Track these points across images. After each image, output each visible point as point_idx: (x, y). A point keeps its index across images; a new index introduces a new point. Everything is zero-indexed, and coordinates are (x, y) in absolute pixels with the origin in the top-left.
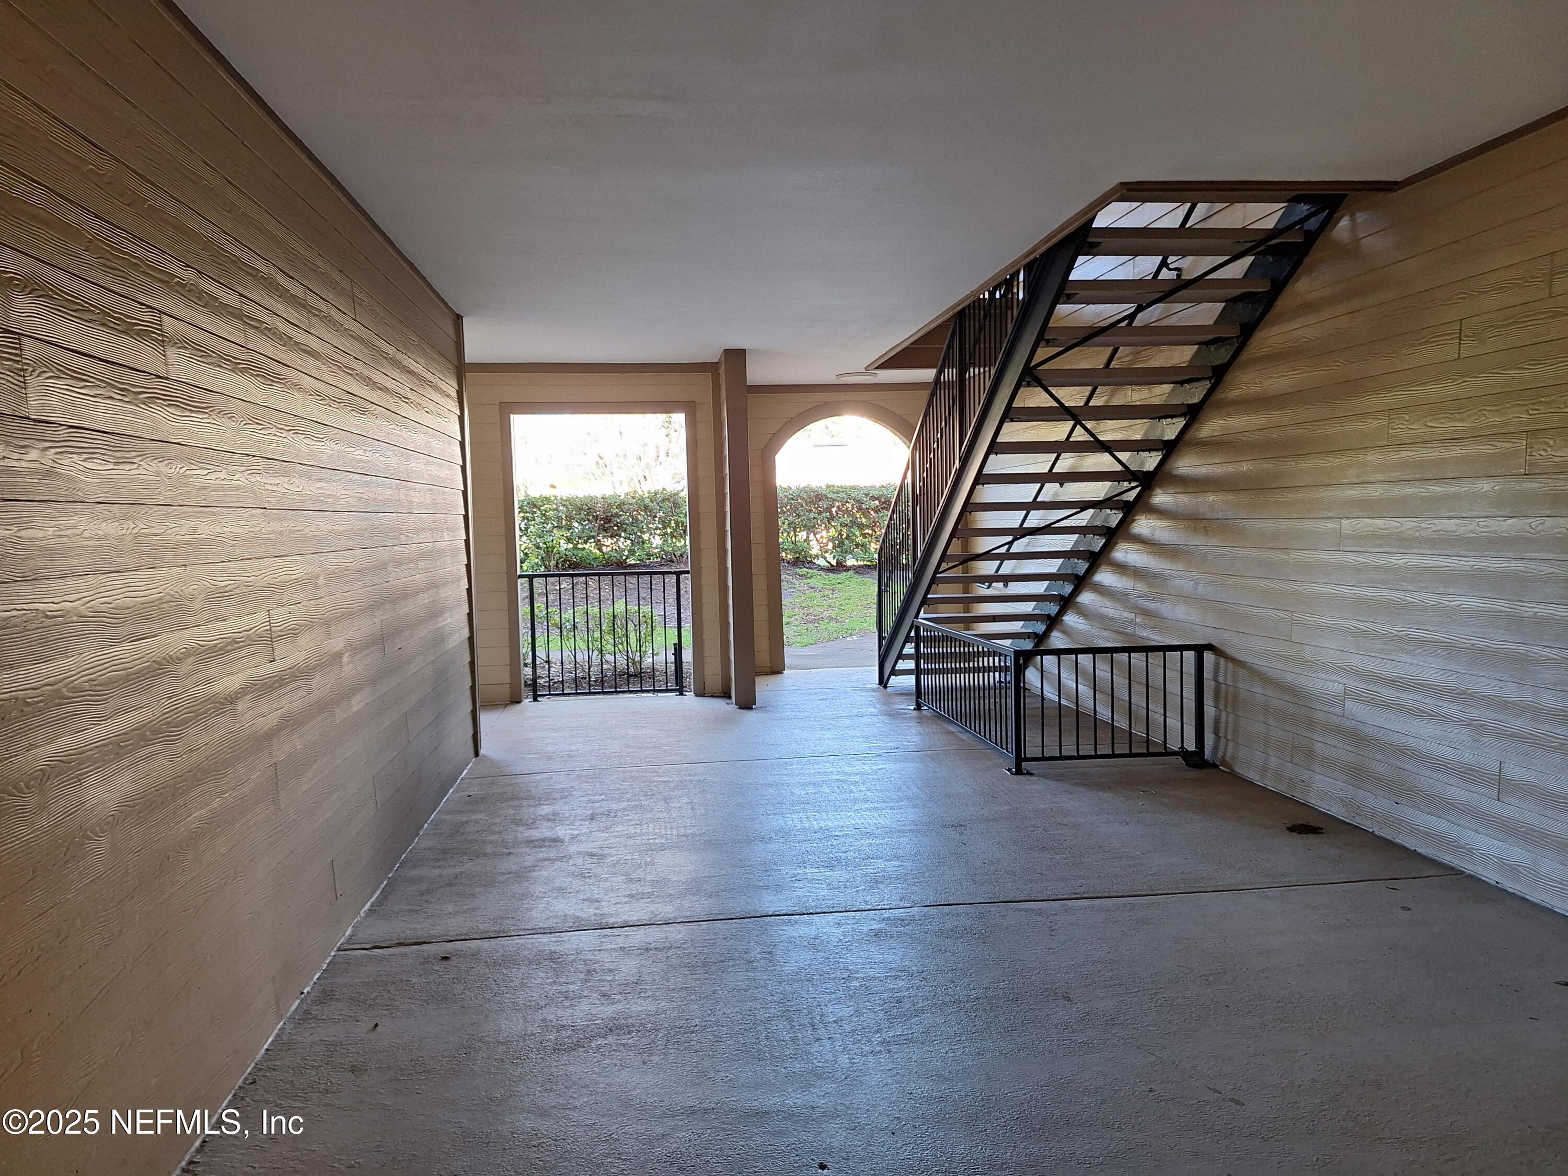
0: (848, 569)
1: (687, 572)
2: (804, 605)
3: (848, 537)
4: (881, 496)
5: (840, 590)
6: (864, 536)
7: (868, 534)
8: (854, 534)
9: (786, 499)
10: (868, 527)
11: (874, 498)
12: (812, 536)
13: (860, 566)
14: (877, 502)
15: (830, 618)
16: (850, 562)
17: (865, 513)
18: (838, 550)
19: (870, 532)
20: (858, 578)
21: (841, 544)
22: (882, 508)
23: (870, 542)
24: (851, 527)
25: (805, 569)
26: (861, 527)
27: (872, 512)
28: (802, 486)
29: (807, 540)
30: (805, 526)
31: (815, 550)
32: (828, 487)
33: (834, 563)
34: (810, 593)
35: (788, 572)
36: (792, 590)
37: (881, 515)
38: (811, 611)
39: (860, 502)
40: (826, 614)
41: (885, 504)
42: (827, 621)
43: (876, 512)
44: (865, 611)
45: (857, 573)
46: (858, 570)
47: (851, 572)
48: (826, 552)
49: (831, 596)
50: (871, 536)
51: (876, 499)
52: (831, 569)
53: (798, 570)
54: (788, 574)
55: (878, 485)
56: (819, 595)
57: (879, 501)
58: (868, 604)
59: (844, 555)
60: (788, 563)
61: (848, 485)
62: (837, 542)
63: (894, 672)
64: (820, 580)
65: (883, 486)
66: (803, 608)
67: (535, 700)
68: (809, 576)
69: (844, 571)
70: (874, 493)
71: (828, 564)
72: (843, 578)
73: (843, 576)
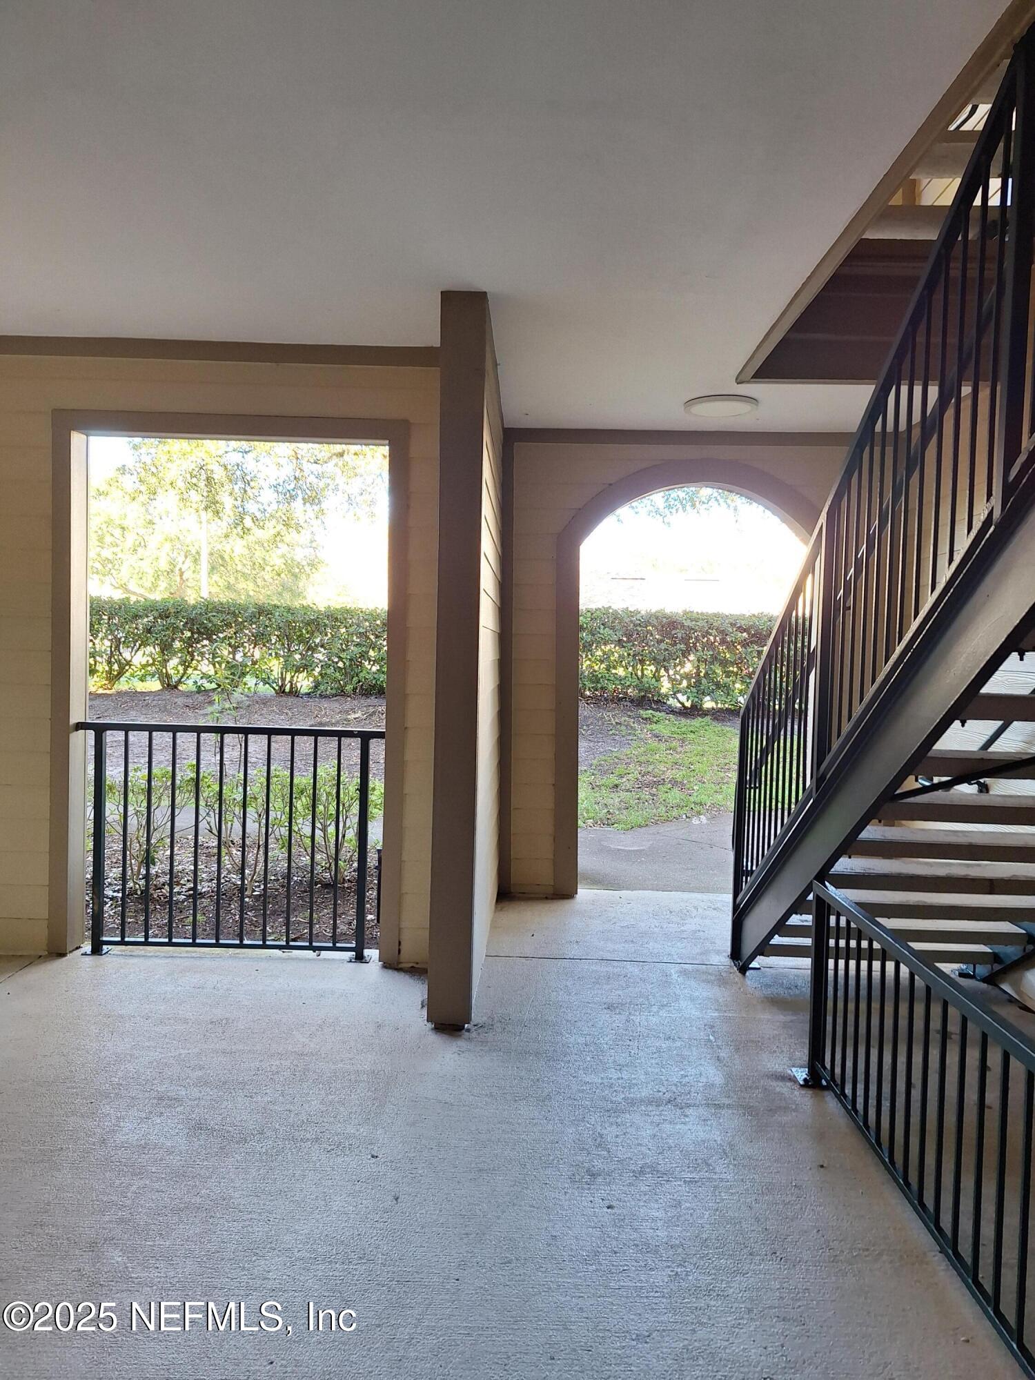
0: (705, 713)
1: (380, 735)
2: (642, 759)
3: (707, 674)
4: (751, 627)
5: (692, 742)
6: (728, 674)
7: (733, 672)
8: (714, 672)
9: (632, 625)
10: (732, 664)
11: (742, 629)
12: (663, 672)
13: (720, 710)
14: (745, 634)
15: (674, 783)
16: (708, 704)
17: (731, 646)
18: (694, 690)
19: (735, 670)
20: (718, 727)
21: (698, 682)
22: (752, 642)
23: (734, 683)
24: (712, 663)
25: (650, 711)
26: (724, 663)
27: (739, 647)
28: (653, 611)
29: (657, 678)
30: (655, 659)
31: (665, 687)
32: (685, 613)
33: (688, 704)
34: (653, 744)
35: (629, 713)
36: (631, 738)
37: (749, 650)
38: (650, 768)
39: (723, 633)
40: (669, 775)
41: (757, 637)
42: (670, 786)
43: (743, 646)
44: (722, 775)
45: (716, 719)
46: (717, 715)
47: (708, 718)
48: (679, 691)
49: (679, 749)
50: (736, 674)
51: (745, 630)
52: (686, 712)
53: (642, 712)
54: (629, 716)
55: (748, 614)
56: (663, 746)
57: (749, 634)
58: (726, 764)
59: (701, 696)
60: (632, 701)
61: (710, 612)
62: (693, 680)
63: (764, 949)
64: (667, 726)
65: (754, 615)
66: (640, 763)
67: (97, 950)
68: (655, 719)
69: (700, 716)
70: (743, 623)
71: (680, 705)
72: (698, 725)
73: (697, 722)
